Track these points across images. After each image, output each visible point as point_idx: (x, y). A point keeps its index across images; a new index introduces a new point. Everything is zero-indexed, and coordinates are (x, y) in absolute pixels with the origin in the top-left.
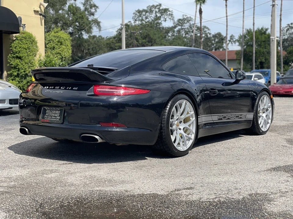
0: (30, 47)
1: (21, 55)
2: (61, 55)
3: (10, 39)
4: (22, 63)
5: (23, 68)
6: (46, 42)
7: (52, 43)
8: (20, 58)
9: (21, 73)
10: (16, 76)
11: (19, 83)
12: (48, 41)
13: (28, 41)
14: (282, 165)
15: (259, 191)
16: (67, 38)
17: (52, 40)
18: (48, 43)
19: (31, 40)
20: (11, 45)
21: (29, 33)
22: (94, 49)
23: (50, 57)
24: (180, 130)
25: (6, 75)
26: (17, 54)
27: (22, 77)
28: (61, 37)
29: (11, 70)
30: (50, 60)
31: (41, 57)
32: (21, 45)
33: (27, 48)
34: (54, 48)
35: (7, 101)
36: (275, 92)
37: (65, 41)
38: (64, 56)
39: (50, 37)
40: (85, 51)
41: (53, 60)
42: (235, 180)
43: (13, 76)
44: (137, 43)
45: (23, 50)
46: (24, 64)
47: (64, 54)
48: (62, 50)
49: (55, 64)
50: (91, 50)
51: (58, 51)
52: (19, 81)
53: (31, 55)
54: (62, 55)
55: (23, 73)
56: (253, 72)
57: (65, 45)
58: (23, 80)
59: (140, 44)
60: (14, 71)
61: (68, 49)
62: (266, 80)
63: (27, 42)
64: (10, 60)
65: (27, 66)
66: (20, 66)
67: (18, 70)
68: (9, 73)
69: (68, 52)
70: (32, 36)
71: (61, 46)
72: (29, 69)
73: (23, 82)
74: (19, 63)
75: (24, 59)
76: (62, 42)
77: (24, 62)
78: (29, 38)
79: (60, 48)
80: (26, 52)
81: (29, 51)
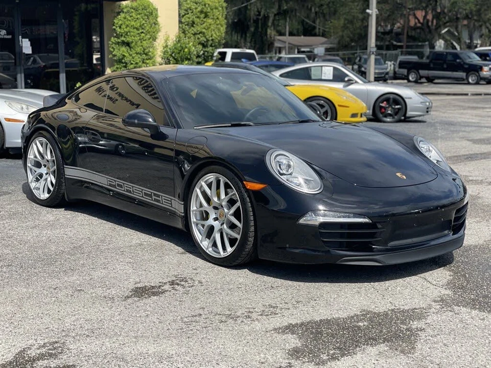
0: (145, 25)
1: (129, 39)
2: (205, 37)
3: (113, 11)
4: (131, 53)
5: (133, 62)
6: (180, 12)
7: (190, 14)
8: (128, 44)
12: (185, 11)
13: (139, 14)
16: (217, 5)
17: (191, 10)
18: (183, 14)
19: (151, 14)
20: (113, 21)
26: (123, 39)
29: (114, 66)
31: (168, 42)
32: (129, 22)
33: (140, 26)
34: (193, 23)
37: (212, 9)
38: (211, 38)
39: (188, 4)
40: (313, 8)
41: (186, 47)
45: (131, 30)
46: (134, 55)
47: (210, 34)
48: (206, 28)
49: (189, 54)
50: (325, 7)
51: (200, 28)
53: (146, 40)
54: (207, 37)
57: (212, 17)
60: (118, 66)
61: (218, 25)
64: (113, 48)
65: (139, 58)
66: (128, 59)
67: (124, 65)
69: (219, 30)
71: (205, 20)
74: (125, 54)
75: (134, 46)
76: (208, 12)
77: (134, 52)
78: (142, 9)
79: (204, 23)
80: (138, 34)
81: (142, 32)
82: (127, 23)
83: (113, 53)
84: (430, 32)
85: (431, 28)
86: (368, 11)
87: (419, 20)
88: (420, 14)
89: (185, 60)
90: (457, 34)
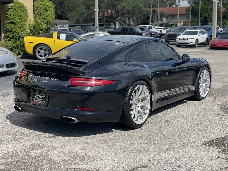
0: (22, 14)
1: (15, 21)
2: (47, 20)
3: (6, 8)
5: (17, 32)
6: (34, 9)
7: (39, 9)
8: (14, 23)
9: (15, 35)
10: (11, 38)
11: (14, 43)
12: (36, 9)
13: (20, 9)
14: (215, 138)
15: (196, 169)
16: (51, 6)
17: (39, 8)
18: (36, 10)
19: (23, 9)
20: (7, 12)
21: (21, 3)
22: (73, 6)
23: (38, 22)
24: (138, 107)
25: (4, 37)
26: (12, 21)
27: (16, 38)
28: (46, 6)
29: (7, 33)
30: (38, 24)
31: (31, 22)
32: (15, 13)
33: (20, 15)
34: (41, 14)
35: (5, 66)
36: (215, 46)
37: (49, 8)
38: (49, 21)
39: (38, 5)
40: (66, 8)
41: (40, 25)
42: (179, 157)
43: (9, 37)
44: (108, 1)
45: (16, 17)
46: (17, 28)
47: (49, 19)
48: (47, 16)
49: (42, 28)
50: (70, 7)
51: (44, 16)
52: (14, 41)
53: (23, 21)
54: (48, 20)
55: (17, 35)
56: (198, 29)
57: (49, 11)
58: (17, 41)
59: (109, 2)
60: (9, 33)
61: (52, 15)
62: (208, 34)
63: (19, 11)
64: (6, 25)
65: (20, 30)
66: (15, 30)
67: (13, 33)
68: (6, 35)
69: (52, 17)
70: (23, 5)
71: (46, 12)
72: (21, 32)
73: (17, 42)
74: (13, 28)
75: (17, 24)
76: (48, 9)
77: (17, 27)
78: (21, 7)
79: (46, 14)
80: (19, 19)
81: (21, 18)
82: (14, 14)
83: (7, 28)
84: (114, 19)
85: (114, 17)
86: (95, 9)
87: (109, 14)
88: (109, 11)
89: (40, 30)
90: (124, 20)
